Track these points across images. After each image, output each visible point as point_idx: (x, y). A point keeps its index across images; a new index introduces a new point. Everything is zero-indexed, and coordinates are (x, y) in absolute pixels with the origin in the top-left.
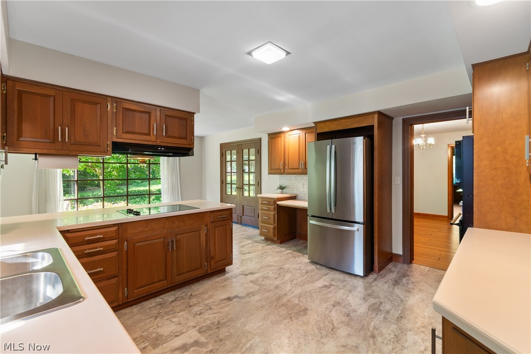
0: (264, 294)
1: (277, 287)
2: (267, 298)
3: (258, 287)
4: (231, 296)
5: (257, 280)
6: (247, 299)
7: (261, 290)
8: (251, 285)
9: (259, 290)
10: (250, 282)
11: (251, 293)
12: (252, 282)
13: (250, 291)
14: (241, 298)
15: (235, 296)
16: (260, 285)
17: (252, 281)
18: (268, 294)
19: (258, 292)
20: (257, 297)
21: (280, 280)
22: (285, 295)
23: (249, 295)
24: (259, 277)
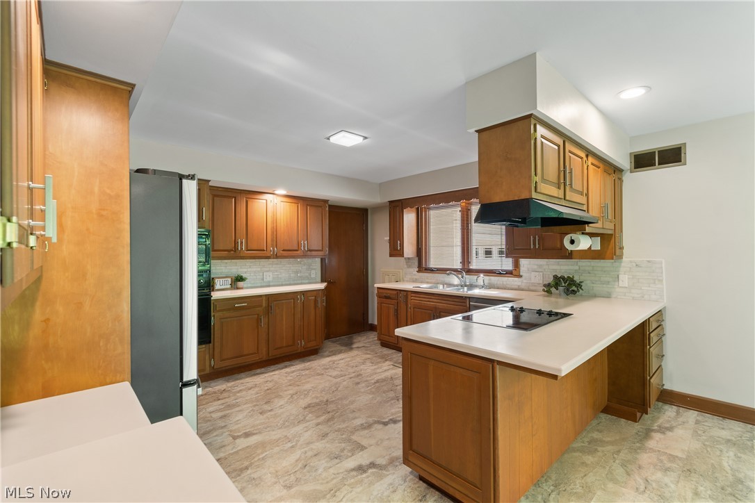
0: (347, 427)
1: (325, 435)
2: (344, 421)
3: (354, 437)
4: (393, 425)
5: (353, 452)
6: (371, 420)
7: (351, 432)
8: (364, 442)
9: (352, 433)
10: (366, 448)
11: (365, 428)
12: (362, 448)
13: (366, 431)
14: (379, 422)
15: (387, 425)
16: (349, 440)
17: (362, 450)
18: (341, 427)
19: (356, 430)
20: (358, 422)
21: (311, 449)
22: (318, 424)
23: (369, 426)
24: (347, 457)
